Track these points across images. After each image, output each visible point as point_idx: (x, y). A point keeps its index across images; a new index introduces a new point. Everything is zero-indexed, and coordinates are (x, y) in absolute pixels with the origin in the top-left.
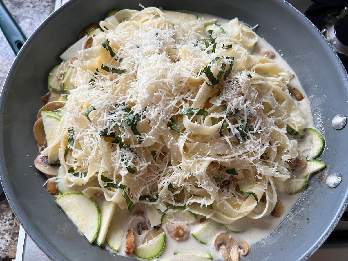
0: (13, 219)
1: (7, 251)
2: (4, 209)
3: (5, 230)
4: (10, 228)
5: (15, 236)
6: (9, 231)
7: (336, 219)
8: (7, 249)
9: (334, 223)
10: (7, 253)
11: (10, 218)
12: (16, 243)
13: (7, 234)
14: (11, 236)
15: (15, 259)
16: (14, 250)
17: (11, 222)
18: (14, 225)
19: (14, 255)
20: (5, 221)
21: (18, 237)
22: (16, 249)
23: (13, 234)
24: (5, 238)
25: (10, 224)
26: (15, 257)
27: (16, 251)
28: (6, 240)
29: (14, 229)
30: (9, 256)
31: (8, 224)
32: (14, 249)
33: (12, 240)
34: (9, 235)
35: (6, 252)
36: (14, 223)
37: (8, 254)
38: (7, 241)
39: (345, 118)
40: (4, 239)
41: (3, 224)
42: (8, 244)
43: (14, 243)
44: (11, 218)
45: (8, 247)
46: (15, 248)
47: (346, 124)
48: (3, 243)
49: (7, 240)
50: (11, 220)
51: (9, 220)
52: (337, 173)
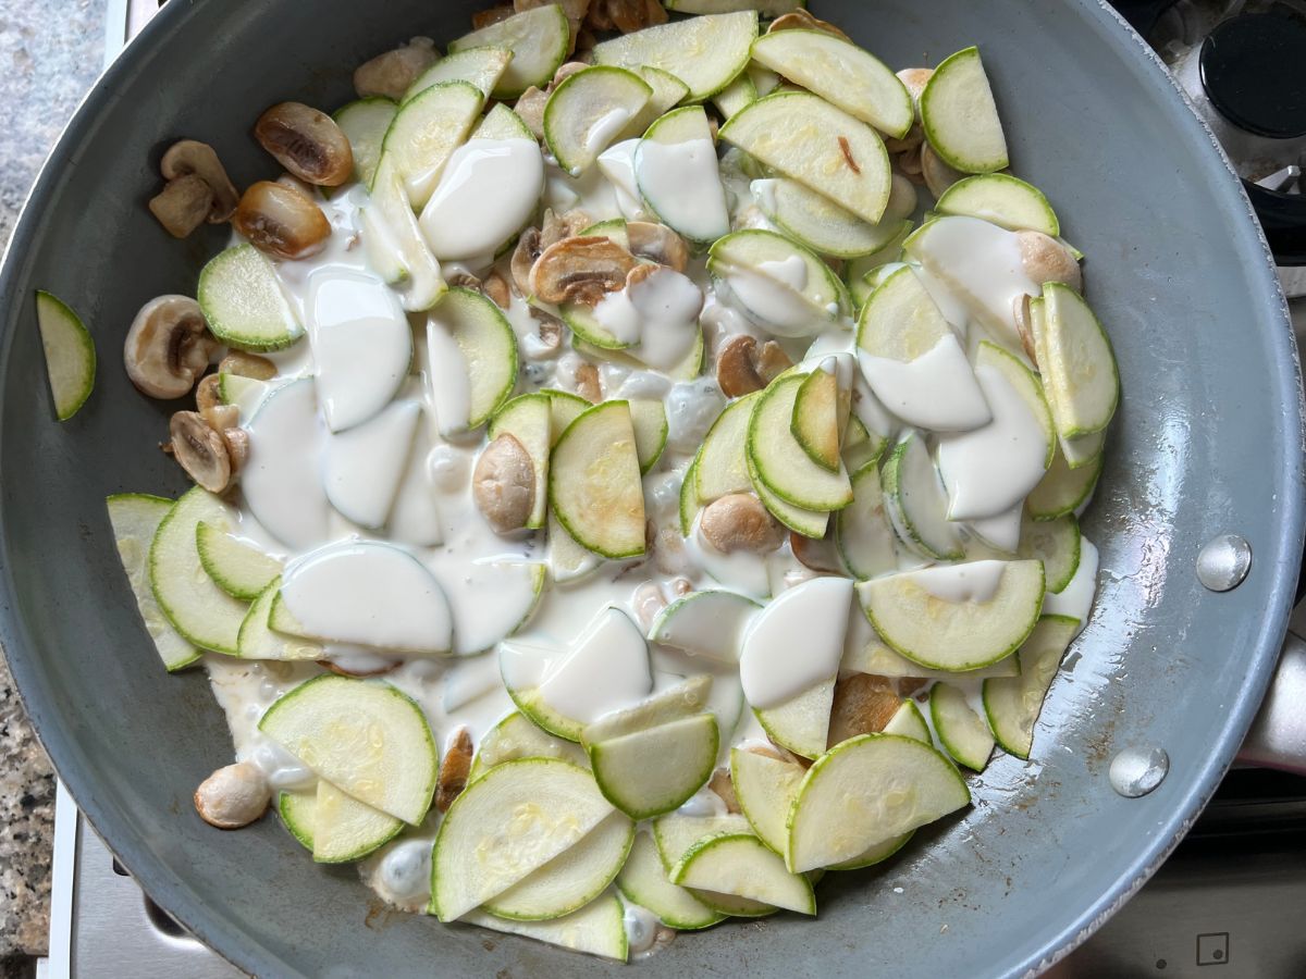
0: (27, 818)
1: (14, 933)
4: (17, 849)
5: (40, 877)
6: (15, 862)
8: (16, 926)
10: (15, 939)
11: (13, 815)
12: (45, 903)
13: (8, 873)
14: (25, 878)
15: (47, 956)
16: (38, 928)
17: (17, 828)
18: (33, 840)
19: (41, 943)
21: (50, 880)
22: (46, 925)
23: (31, 870)
24: (4, 887)
25: (16, 837)
26: (47, 951)
27: (49, 928)
28: (9, 894)
29: (33, 855)
30: (24, 948)
31: (10, 837)
32: (40, 923)
33: (30, 892)
34: (17, 874)
35: (13, 936)
36: (31, 834)
37: (21, 943)
38: (14, 896)
42: (18, 905)
43: (38, 902)
44: (19, 813)
45: (16, 917)
46: (43, 918)
47: (1244, 578)
49: (12, 894)
50: (19, 820)
51: (10, 824)
52: (1158, 751)
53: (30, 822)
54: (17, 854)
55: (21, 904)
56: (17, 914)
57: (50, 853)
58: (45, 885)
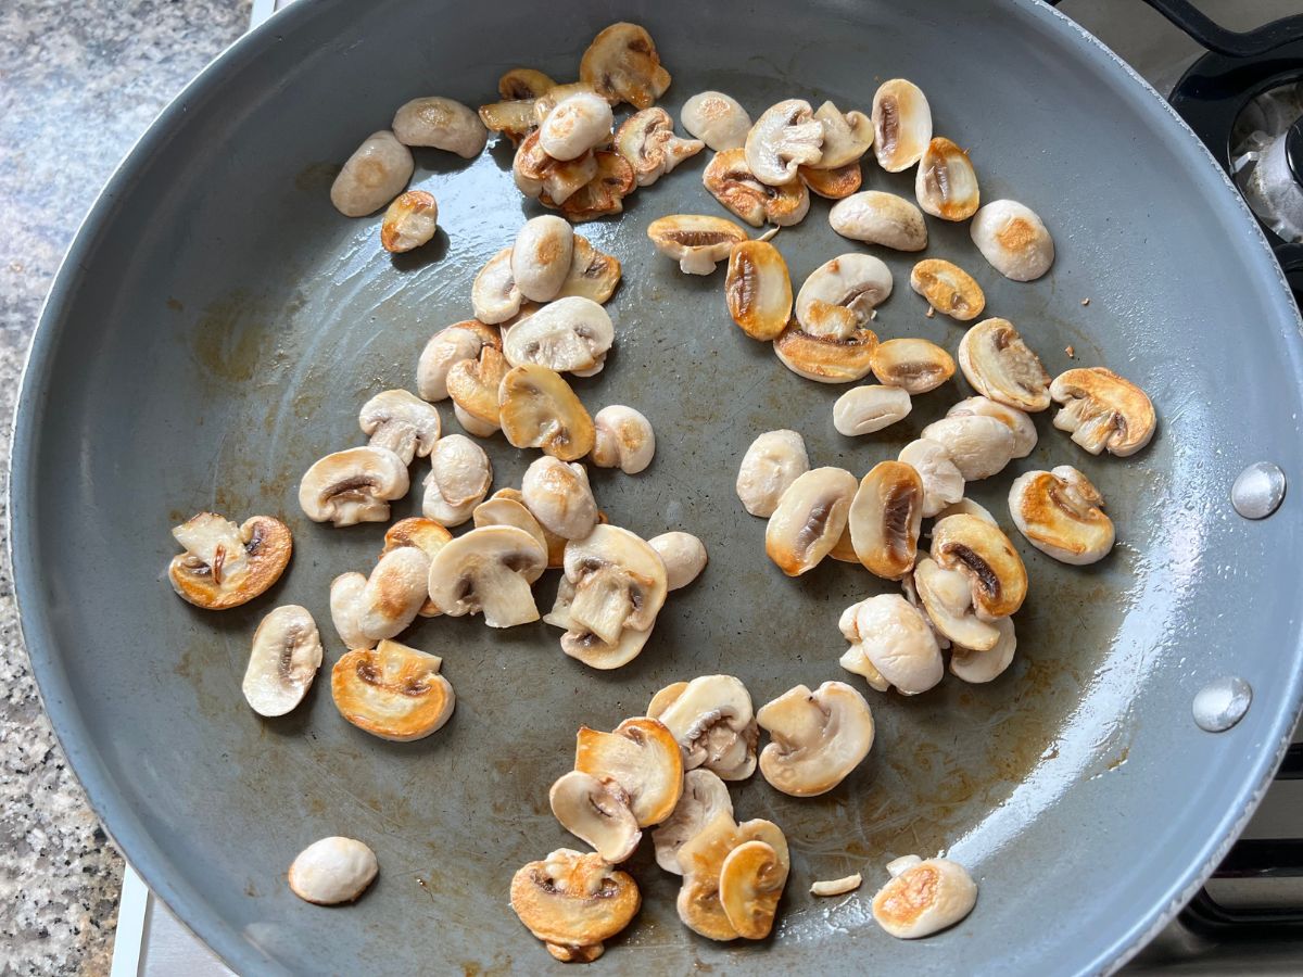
0: (98, 851)
1: (74, 971)
2: (63, 815)
3: (66, 893)
4: (85, 883)
5: (106, 913)
6: (82, 897)
8: (76, 963)
11: (85, 847)
12: (108, 941)
13: (74, 908)
14: (91, 914)
16: (99, 966)
17: (88, 861)
18: (103, 873)
20: (66, 858)
21: (115, 916)
22: (108, 963)
23: (97, 905)
24: (67, 923)
25: (85, 870)
27: (110, 968)
28: (73, 928)
29: (101, 889)
31: (80, 870)
32: (101, 962)
33: (95, 928)
34: (83, 909)
35: (72, 974)
36: (101, 867)
38: (77, 932)
39: (1281, 478)
40: (64, 925)
41: (59, 868)
42: (80, 942)
43: (101, 939)
44: (91, 845)
45: (77, 954)
46: (105, 957)
47: (1282, 499)
48: (60, 941)
49: (76, 929)
50: (89, 853)
51: (81, 856)
52: (1237, 680)
53: (101, 855)
54: (85, 888)
55: (84, 940)
56: (79, 951)
57: (119, 888)
58: (111, 921)
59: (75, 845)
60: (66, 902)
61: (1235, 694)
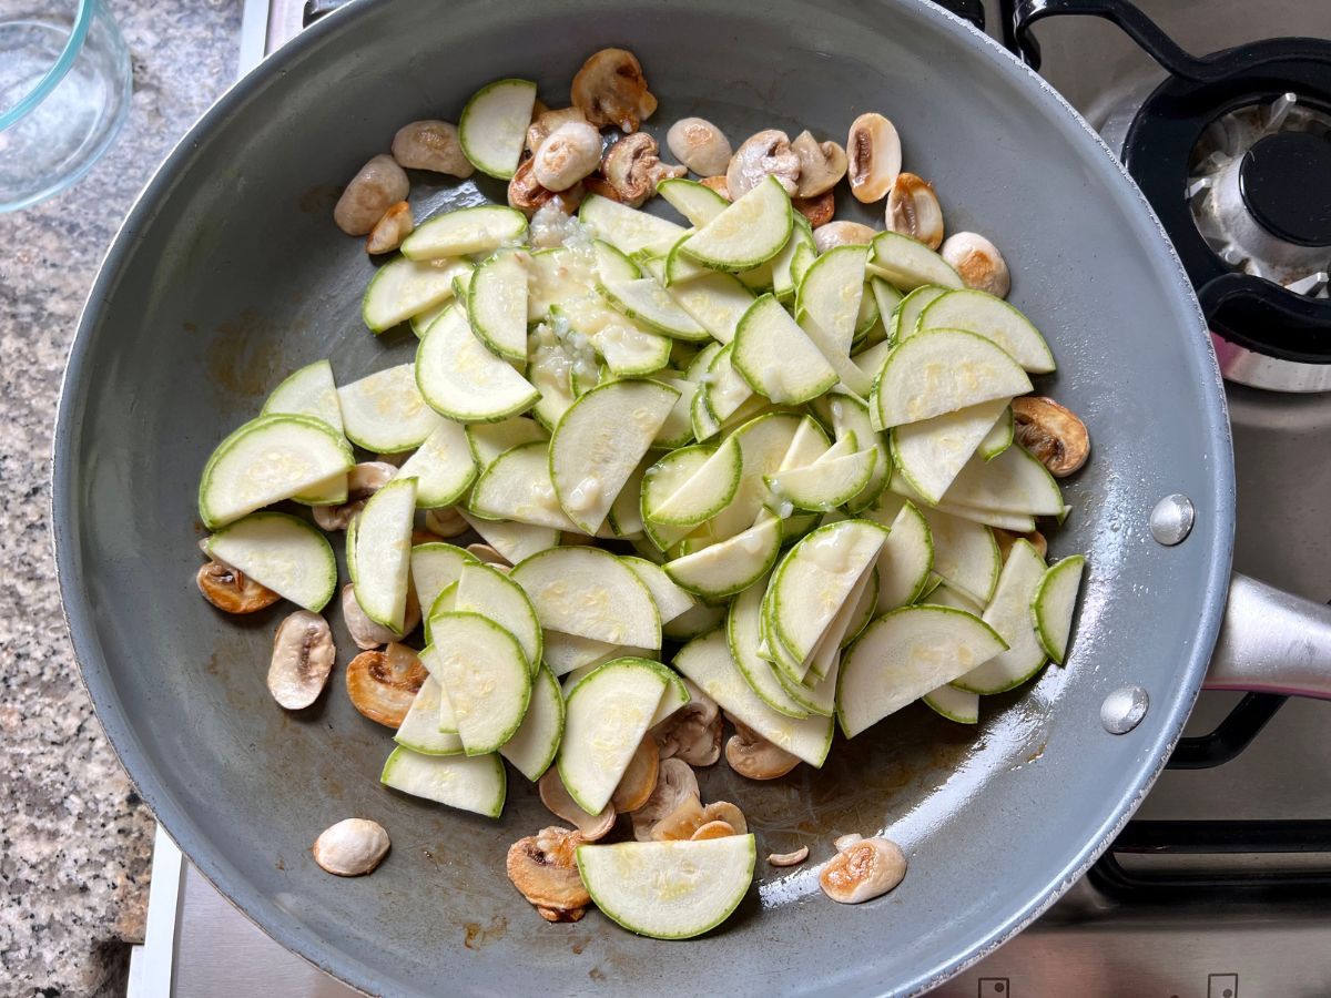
0: (131, 814)
1: (113, 921)
2: (97, 782)
3: (103, 852)
4: (120, 843)
5: (140, 869)
6: (118, 855)
7: (1104, 837)
8: (115, 914)
9: (1096, 847)
10: (113, 927)
11: (119, 811)
12: (144, 893)
13: (110, 865)
14: (127, 870)
15: (142, 944)
16: (137, 917)
17: (122, 823)
18: (136, 835)
19: (138, 931)
20: (102, 821)
21: (149, 872)
22: (144, 915)
23: (132, 863)
24: (105, 879)
25: (120, 831)
26: (143, 939)
27: (146, 918)
28: (110, 883)
29: (135, 848)
30: (122, 935)
31: (115, 832)
32: (138, 913)
33: (131, 883)
34: (119, 866)
35: (112, 924)
36: (135, 829)
37: (118, 930)
38: (115, 887)
39: (1190, 511)
40: (103, 882)
41: (96, 830)
42: (118, 895)
43: (137, 893)
44: (124, 809)
45: (115, 906)
46: (141, 908)
47: (1190, 530)
48: (98, 894)
49: (113, 884)
50: (124, 816)
51: (116, 819)
52: (1138, 690)
53: (134, 819)
54: (120, 848)
55: (121, 894)
56: (117, 903)
57: (151, 848)
58: (145, 877)
59: (109, 809)
60: (103, 860)
61: (1135, 703)
